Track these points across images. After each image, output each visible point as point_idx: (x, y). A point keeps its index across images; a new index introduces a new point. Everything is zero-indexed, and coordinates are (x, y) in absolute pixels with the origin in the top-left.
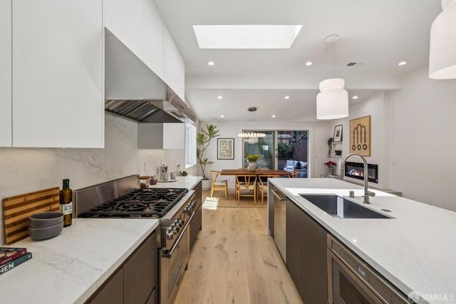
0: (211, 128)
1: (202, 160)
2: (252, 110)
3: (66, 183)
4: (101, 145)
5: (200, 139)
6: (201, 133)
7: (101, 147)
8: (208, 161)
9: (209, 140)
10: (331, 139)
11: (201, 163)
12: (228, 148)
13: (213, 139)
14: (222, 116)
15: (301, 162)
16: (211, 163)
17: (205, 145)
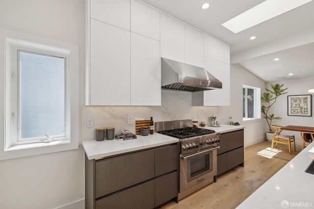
0: (276, 87)
1: (269, 116)
3: (152, 118)
4: (159, 104)
5: (266, 97)
7: (159, 105)
8: (274, 117)
9: (275, 98)
11: (266, 117)
12: (302, 105)
13: (280, 96)
14: (291, 74)
16: (278, 118)
17: (271, 102)
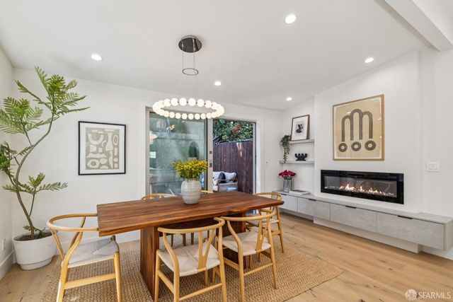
0: (55, 87)
2: (190, 45)
6: (19, 96)
9: (51, 121)
10: (286, 137)
11: (17, 188)
12: (109, 147)
13: (63, 118)
14: (96, 57)
15: (226, 174)
16: (56, 186)
